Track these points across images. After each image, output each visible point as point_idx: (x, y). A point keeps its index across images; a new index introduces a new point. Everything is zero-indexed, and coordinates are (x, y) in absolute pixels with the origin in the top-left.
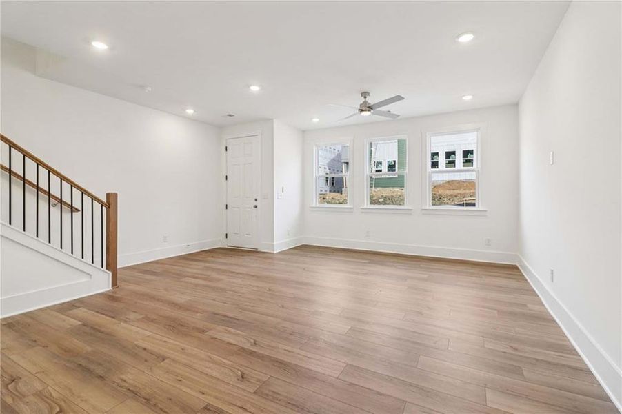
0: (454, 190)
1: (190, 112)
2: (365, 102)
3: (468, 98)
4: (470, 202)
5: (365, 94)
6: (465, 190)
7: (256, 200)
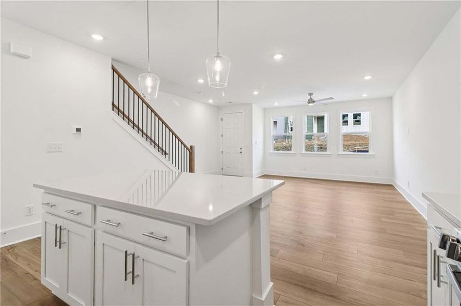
0: (347, 141)
1: (211, 101)
2: (311, 98)
3: (365, 95)
4: (359, 149)
5: (310, 94)
6: (355, 141)
7: (241, 149)
